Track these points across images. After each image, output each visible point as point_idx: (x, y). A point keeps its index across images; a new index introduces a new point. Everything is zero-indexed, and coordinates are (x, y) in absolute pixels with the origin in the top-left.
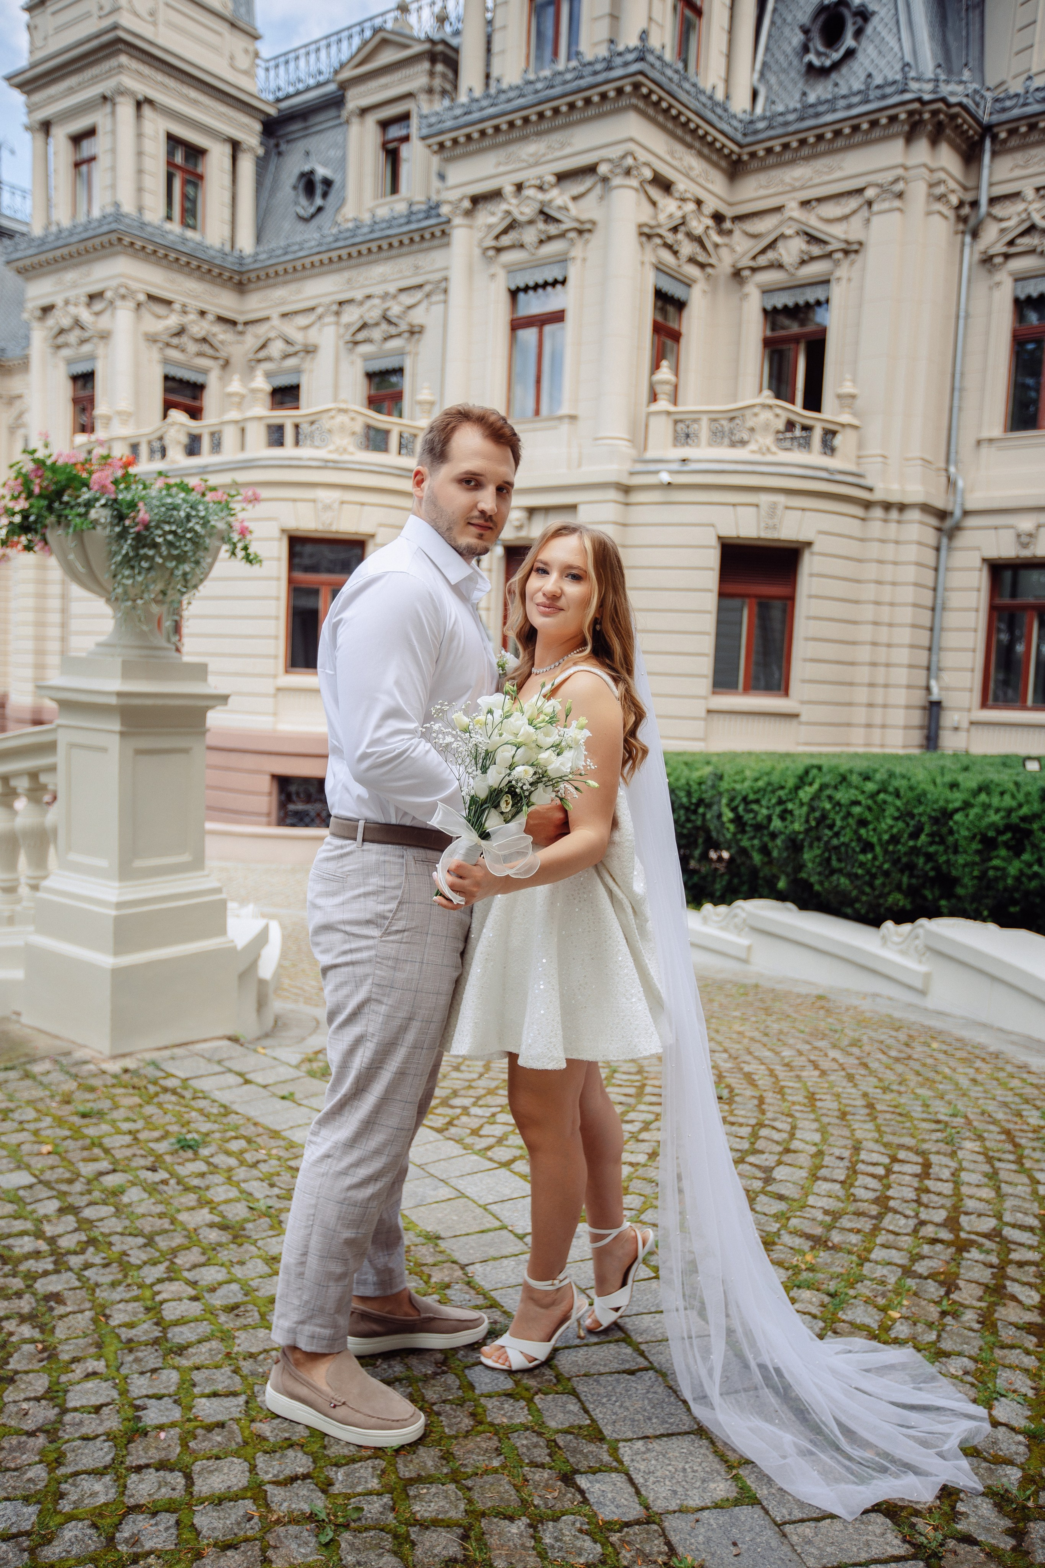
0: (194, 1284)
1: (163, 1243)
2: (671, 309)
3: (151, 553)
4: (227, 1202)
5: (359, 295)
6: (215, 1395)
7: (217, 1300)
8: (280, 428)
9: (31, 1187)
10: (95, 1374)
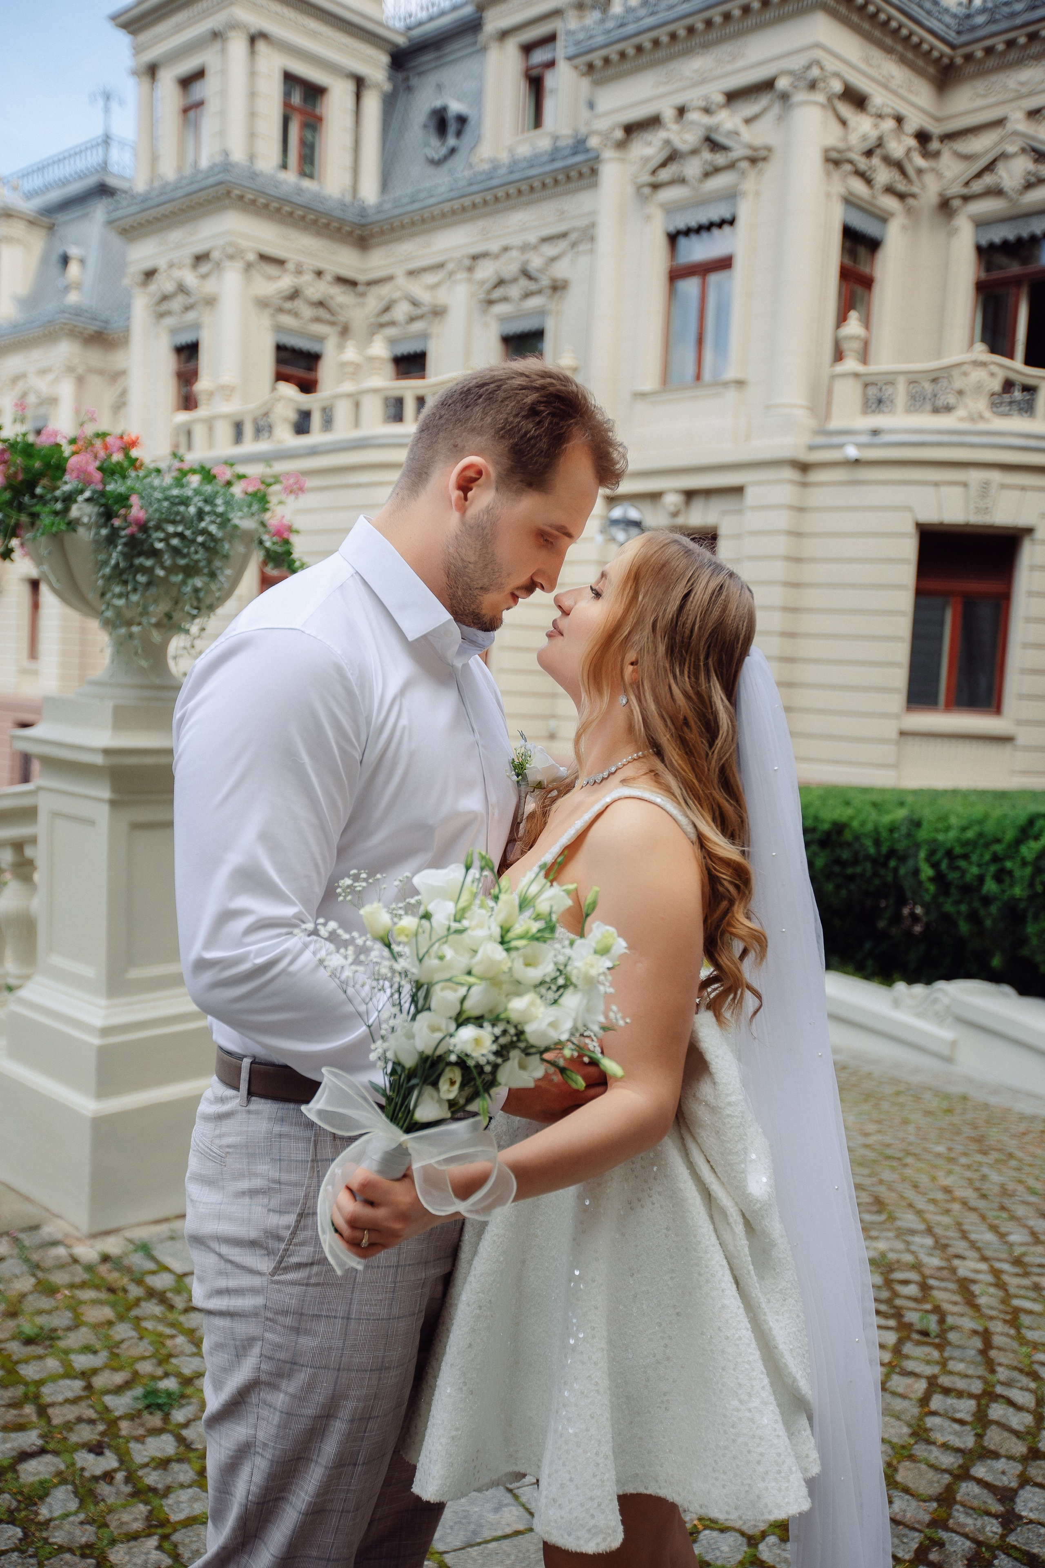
2: (862, 251)
3: (149, 563)
8: (399, 402)
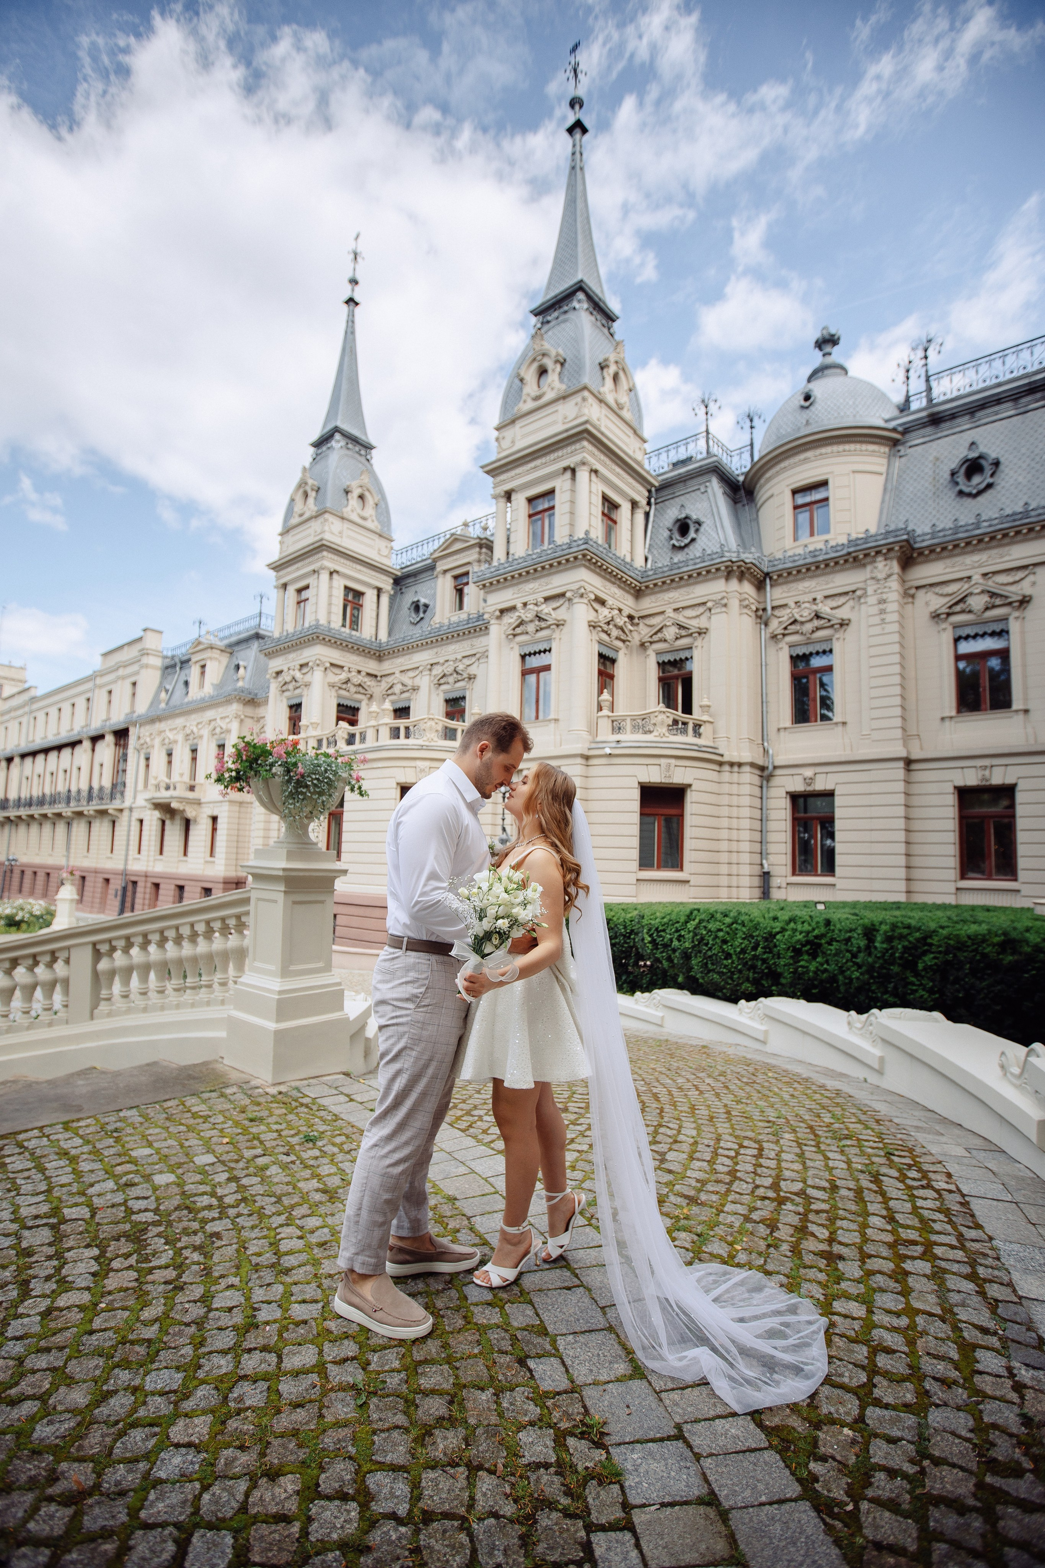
0: (301, 1228)
1: (286, 1201)
2: (608, 663)
4: (329, 1175)
5: (441, 660)
6: (304, 1302)
7: (314, 1239)
8: (398, 729)
9: (213, 1164)
10: (232, 1286)
